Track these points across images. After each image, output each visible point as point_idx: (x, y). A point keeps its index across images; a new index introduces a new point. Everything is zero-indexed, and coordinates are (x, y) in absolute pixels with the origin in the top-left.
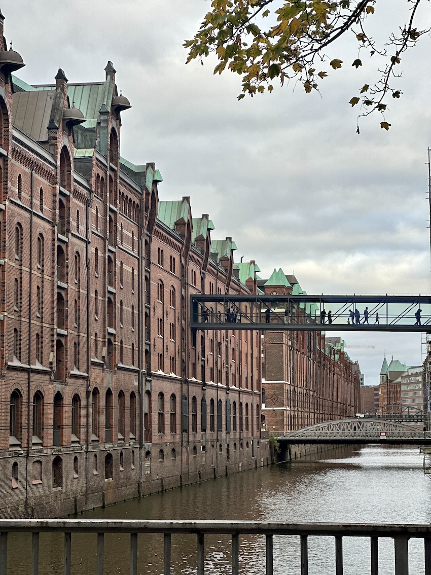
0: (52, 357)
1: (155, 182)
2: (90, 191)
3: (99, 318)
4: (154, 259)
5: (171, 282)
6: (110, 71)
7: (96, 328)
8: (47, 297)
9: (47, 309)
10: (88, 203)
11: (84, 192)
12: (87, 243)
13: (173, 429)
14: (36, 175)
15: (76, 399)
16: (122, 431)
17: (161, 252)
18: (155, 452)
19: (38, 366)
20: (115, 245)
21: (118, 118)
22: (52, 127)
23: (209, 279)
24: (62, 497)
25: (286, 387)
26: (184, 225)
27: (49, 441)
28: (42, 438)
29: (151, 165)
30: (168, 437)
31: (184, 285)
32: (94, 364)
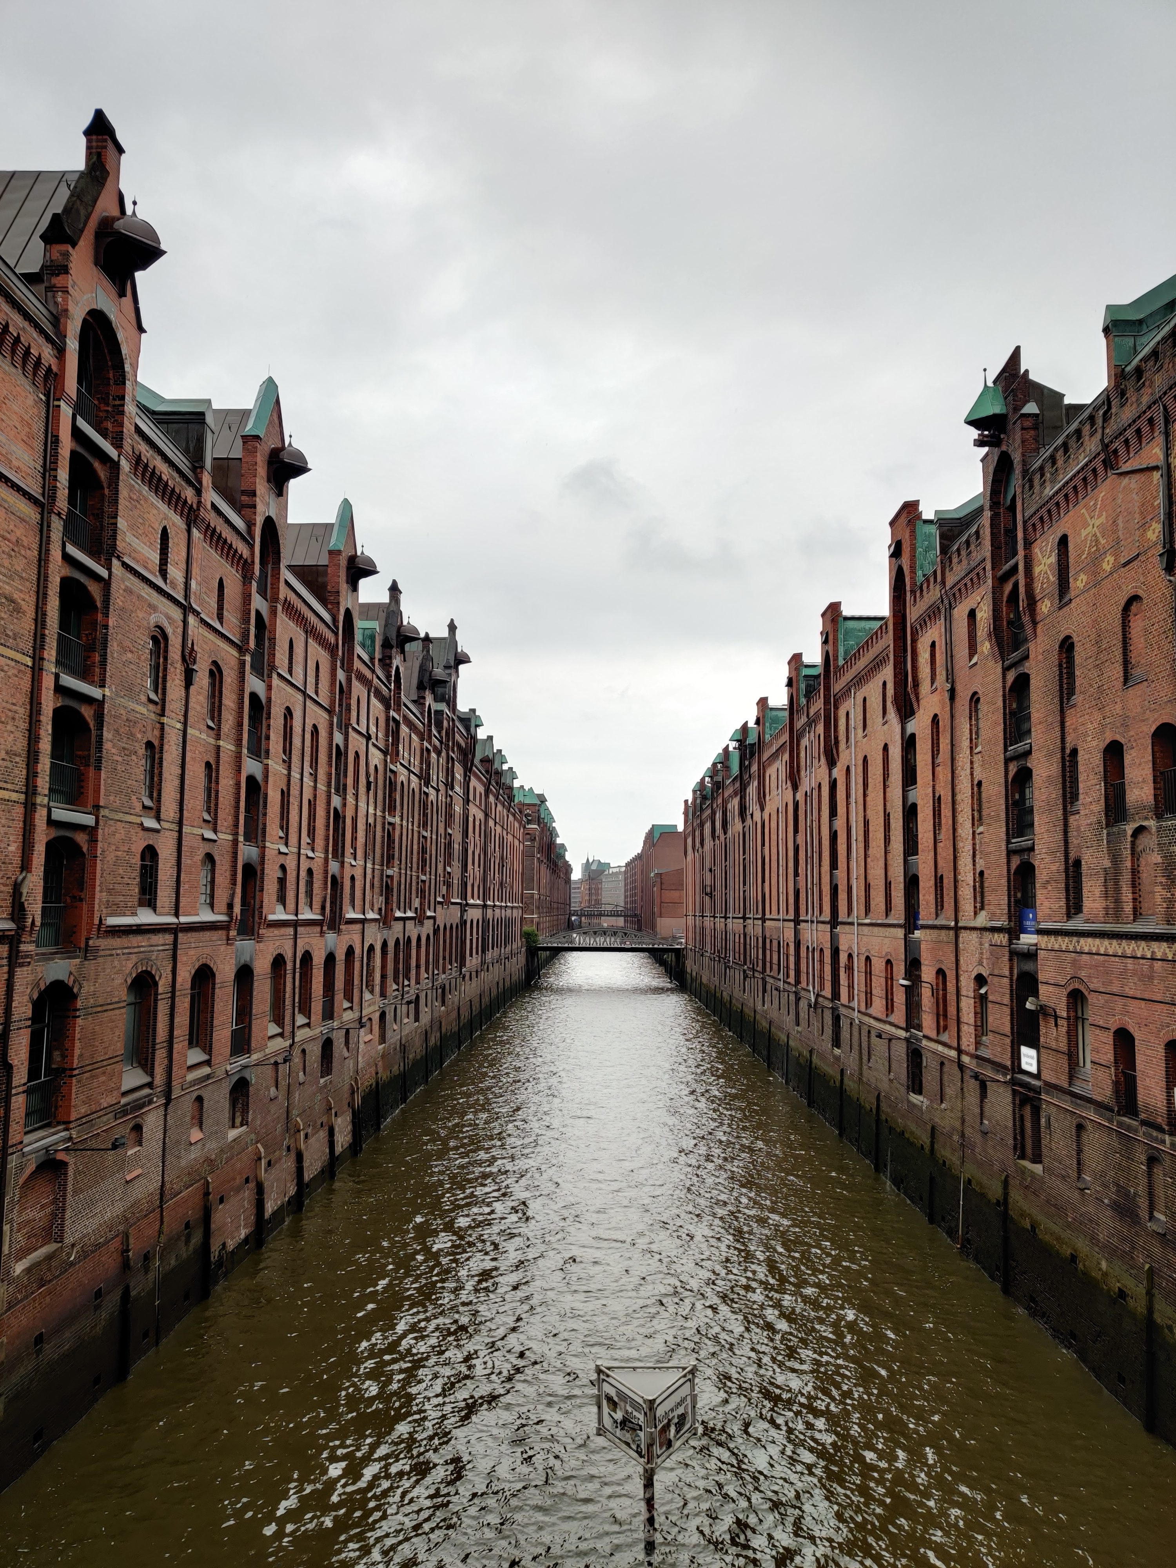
0: (416, 903)
1: (477, 726)
2: (441, 742)
3: (442, 859)
4: (471, 798)
5: (480, 815)
6: (452, 627)
7: (440, 870)
8: (415, 847)
9: (415, 860)
10: (439, 754)
11: (437, 743)
12: (438, 791)
13: (477, 953)
14: (413, 735)
15: (428, 936)
16: (451, 963)
17: (475, 789)
18: (467, 977)
19: (410, 914)
20: (452, 788)
21: (457, 671)
22: (421, 687)
23: (500, 807)
24: (419, 1031)
25: (536, 897)
26: (487, 761)
27: (413, 981)
28: (409, 980)
29: (473, 711)
30: (474, 961)
31: (487, 815)
32: (440, 903)
